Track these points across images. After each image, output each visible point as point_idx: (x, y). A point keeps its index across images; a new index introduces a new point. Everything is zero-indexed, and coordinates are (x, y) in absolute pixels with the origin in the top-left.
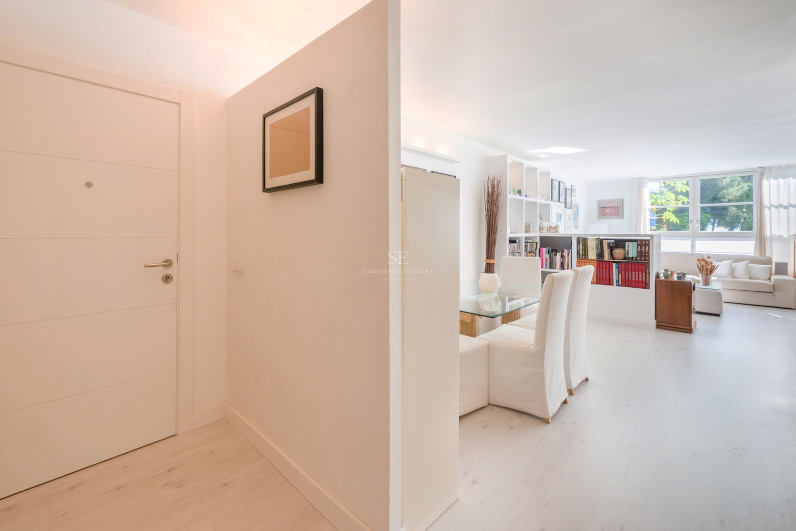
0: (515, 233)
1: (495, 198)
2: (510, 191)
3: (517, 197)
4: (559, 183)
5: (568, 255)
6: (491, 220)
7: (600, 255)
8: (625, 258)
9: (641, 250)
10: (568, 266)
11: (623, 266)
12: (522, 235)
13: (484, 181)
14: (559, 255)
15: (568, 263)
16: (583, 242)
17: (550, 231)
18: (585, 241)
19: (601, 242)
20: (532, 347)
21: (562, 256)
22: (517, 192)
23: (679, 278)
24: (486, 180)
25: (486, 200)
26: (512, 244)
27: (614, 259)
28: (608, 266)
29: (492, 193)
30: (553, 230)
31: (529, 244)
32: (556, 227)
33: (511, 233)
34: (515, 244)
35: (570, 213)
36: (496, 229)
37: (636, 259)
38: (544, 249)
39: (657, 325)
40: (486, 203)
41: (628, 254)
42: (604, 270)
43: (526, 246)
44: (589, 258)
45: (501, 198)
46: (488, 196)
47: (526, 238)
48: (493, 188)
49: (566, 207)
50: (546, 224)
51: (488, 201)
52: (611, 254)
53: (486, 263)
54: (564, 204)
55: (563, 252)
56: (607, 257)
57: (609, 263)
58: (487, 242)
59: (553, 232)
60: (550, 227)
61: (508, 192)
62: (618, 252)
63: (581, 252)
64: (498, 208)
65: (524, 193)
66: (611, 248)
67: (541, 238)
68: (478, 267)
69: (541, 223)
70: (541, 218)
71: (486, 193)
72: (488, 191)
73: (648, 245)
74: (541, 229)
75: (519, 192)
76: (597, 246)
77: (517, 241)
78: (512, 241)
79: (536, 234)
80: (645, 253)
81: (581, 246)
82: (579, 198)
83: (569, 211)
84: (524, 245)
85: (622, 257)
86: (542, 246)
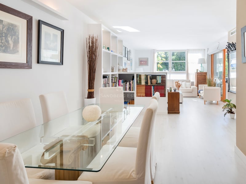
0: (106, 72)
1: (94, 50)
2: (104, 46)
3: (107, 51)
4: (125, 48)
5: (133, 83)
6: (91, 64)
7: (147, 83)
8: (156, 83)
9: (163, 80)
10: (132, 89)
11: (156, 88)
12: (110, 73)
13: (87, 39)
14: (128, 83)
15: (132, 87)
16: (139, 76)
17: (123, 71)
18: (140, 76)
19: (147, 76)
20: (134, 175)
21: (130, 84)
22: (107, 48)
23: (175, 91)
24: (88, 37)
25: (88, 51)
26: (105, 79)
27: (152, 84)
28: (150, 88)
29: (92, 46)
30: (125, 71)
31: (113, 78)
32: (126, 69)
33: (104, 72)
34: (106, 79)
35: (129, 63)
36: (95, 70)
37: (161, 84)
38: (121, 81)
39: (168, 112)
40: (88, 53)
41: (158, 82)
42: (148, 90)
43: (112, 80)
44: (142, 84)
45: (98, 50)
46: (89, 48)
47: (112, 75)
48: (93, 43)
49: (128, 60)
50: (121, 68)
51: (89, 52)
52: (151, 82)
53: (88, 92)
54: (127, 58)
55: (130, 82)
56: (149, 84)
57: (150, 86)
58: (89, 78)
59: (125, 72)
60: (123, 69)
61: (102, 47)
62: (154, 81)
63: (138, 82)
64: (96, 56)
65: (111, 49)
66: (151, 79)
67: (119, 75)
68: (83, 95)
69: (119, 67)
70: (119, 64)
71: (88, 46)
72: (90, 45)
73: (165, 77)
74: (119, 70)
75: (108, 48)
76: (145, 78)
77: (107, 77)
78: (105, 77)
79: (116, 73)
80: (164, 81)
81: (138, 79)
82: (132, 56)
83: (129, 62)
84: (111, 79)
85: (155, 83)
86: (119, 79)
